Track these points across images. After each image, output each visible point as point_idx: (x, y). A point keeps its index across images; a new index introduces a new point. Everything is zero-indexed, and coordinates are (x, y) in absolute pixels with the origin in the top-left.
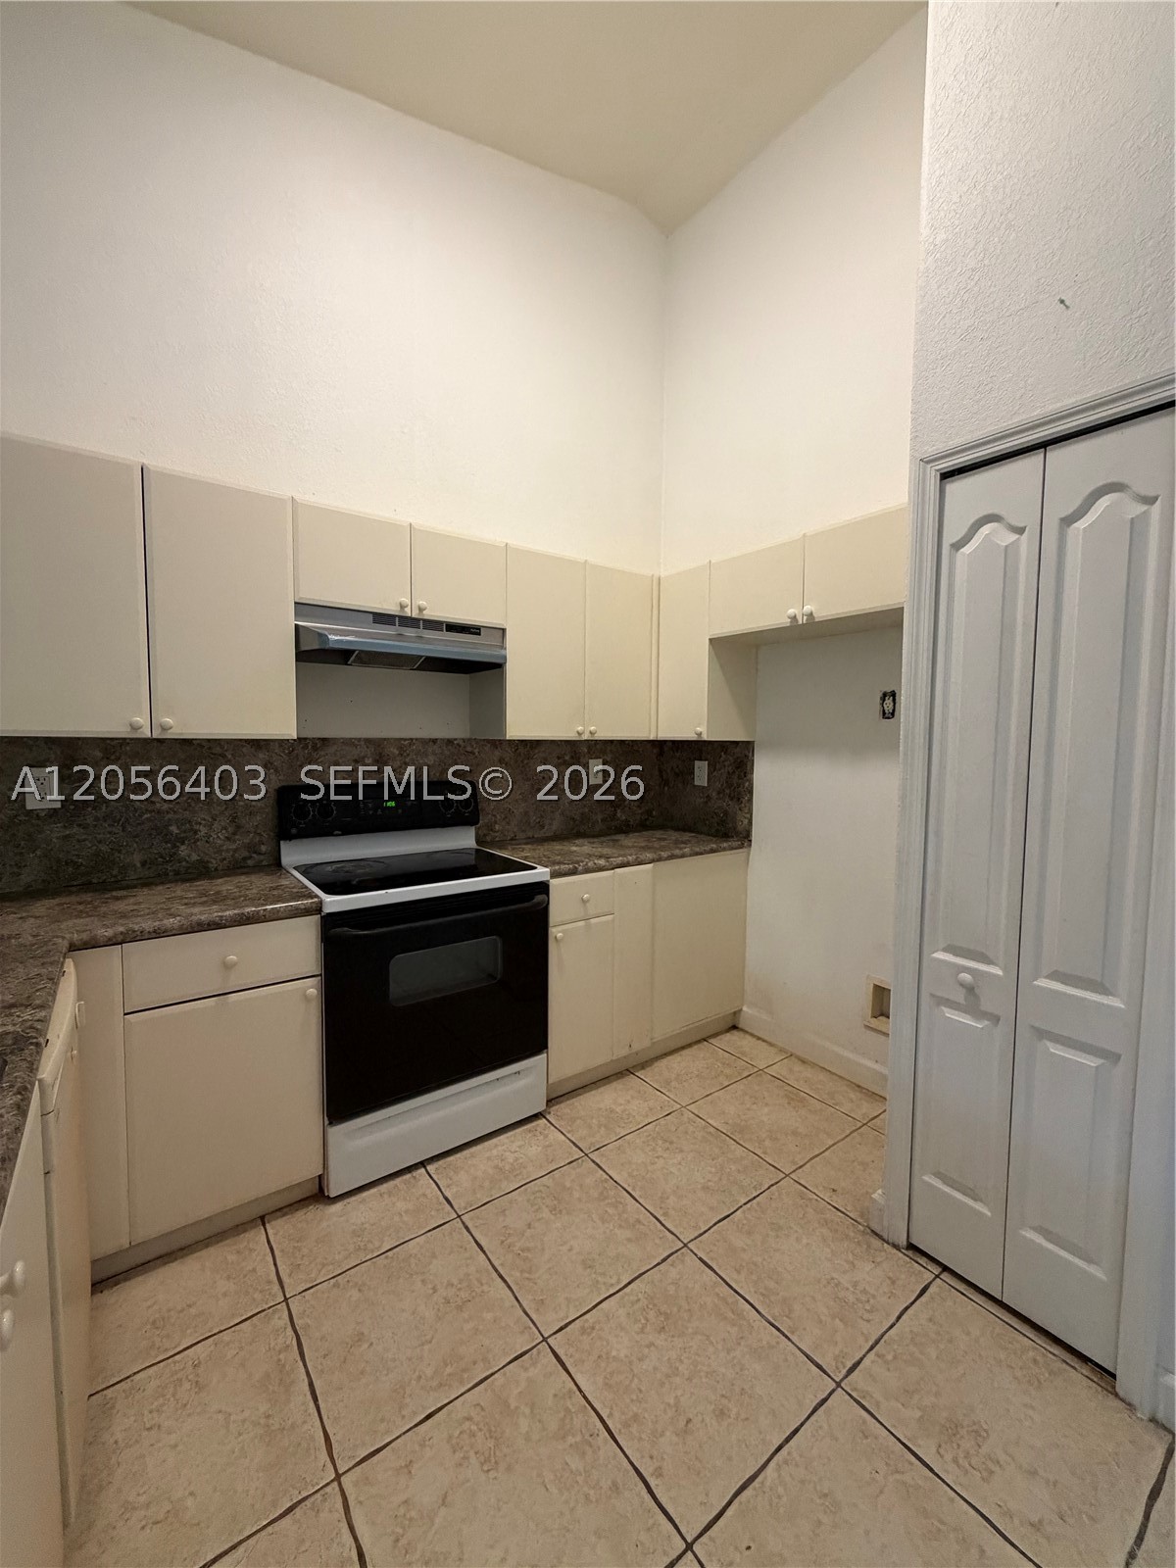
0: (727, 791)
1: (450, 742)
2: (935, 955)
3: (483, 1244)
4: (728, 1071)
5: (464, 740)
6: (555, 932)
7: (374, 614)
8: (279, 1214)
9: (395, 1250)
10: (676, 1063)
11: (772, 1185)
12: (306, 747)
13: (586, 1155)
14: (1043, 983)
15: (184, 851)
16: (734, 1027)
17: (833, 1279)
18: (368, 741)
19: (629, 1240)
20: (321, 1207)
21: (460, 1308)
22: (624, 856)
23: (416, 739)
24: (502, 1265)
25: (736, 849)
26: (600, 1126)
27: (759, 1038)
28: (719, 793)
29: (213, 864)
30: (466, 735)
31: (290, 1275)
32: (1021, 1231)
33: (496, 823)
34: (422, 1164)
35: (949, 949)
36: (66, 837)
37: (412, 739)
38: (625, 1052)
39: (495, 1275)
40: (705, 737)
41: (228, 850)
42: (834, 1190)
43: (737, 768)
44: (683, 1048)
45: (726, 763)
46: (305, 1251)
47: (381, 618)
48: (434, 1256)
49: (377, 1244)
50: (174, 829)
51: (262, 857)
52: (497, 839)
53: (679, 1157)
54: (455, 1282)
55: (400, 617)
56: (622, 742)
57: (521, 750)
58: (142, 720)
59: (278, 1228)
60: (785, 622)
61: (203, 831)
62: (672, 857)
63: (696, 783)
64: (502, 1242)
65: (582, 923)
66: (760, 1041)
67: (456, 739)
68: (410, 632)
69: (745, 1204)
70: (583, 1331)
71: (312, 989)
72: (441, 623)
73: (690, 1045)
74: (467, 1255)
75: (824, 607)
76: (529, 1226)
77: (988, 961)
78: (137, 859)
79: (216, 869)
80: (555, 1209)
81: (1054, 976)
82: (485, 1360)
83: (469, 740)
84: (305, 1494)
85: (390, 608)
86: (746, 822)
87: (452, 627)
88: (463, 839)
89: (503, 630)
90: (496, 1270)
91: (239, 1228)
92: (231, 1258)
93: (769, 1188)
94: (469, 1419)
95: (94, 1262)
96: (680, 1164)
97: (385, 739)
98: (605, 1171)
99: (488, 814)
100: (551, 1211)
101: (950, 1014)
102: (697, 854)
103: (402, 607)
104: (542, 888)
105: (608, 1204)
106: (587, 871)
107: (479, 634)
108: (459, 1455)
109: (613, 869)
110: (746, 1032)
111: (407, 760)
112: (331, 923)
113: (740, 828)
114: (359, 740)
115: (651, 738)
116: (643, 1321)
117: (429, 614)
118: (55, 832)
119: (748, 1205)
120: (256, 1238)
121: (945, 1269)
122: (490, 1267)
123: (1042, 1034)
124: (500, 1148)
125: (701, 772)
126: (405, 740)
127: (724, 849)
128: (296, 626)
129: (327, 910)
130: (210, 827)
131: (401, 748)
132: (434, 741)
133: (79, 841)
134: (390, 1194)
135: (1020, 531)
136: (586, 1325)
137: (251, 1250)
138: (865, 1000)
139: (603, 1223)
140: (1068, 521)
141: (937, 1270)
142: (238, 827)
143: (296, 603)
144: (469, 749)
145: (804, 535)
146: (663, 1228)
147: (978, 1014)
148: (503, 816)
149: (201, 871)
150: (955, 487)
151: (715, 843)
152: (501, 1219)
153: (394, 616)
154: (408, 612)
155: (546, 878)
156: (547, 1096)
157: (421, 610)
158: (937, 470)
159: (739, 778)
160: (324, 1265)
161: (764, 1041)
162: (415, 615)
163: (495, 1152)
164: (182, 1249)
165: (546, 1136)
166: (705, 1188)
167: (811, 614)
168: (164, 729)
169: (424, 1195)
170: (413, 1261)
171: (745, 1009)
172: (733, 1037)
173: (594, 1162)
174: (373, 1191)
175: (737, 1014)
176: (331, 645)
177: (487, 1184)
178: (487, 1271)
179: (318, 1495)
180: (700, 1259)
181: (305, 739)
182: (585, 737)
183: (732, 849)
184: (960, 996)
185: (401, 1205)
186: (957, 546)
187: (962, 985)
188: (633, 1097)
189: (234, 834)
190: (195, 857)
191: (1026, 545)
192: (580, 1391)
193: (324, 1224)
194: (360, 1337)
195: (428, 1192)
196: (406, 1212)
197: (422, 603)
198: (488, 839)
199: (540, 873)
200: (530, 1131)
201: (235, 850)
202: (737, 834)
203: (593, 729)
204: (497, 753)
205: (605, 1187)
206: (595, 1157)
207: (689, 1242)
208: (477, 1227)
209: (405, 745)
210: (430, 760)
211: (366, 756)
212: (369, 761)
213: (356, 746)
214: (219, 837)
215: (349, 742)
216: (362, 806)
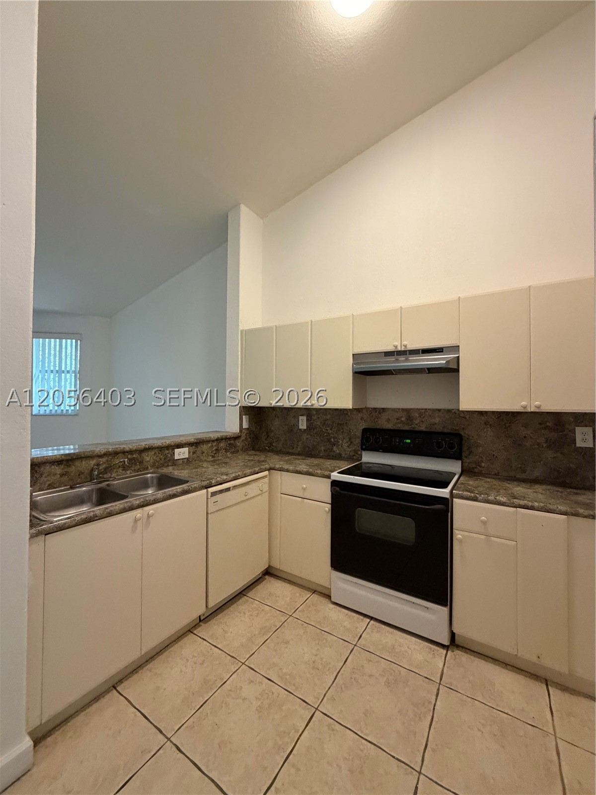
1: (449, 411)
3: (348, 660)
6: (458, 535)
7: (384, 353)
8: (319, 594)
9: (326, 633)
13: (440, 684)
15: (335, 448)
18: (403, 410)
19: (398, 732)
20: (325, 600)
21: (314, 668)
23: (429, 409)
24: (342, 674)
26: (470, 682)
29: (343, 455)
31: (300, 611)
34: (372, 618)
37: (426, 409)
39: (335, 674)
41: (348, 451)
46: (310, 609)
47: (388, 354)
48: (331, 646)
49: (326, 626)
50: (332, 440)
52: (484, 472)
53: (495, 747)
54: (324, 660)
55: (397, 351)
59: (314, 597)
61: (341, 442)
64: (354, 669)
65: (483, 537)
67: (453, 410)
68: (402, 358)
70: (329, 726)
71: (328, 507)
72: (418, 350)
74: (339, 659)
76: (370, 676)
78: (323, 448)
79: (344, 457)
80: (388, 683)
82: (297, 688)
84: (237, 658)
85: (390, 348)
87: (426, 351)
89: (458, 347)
90: (338, 673)
92: (297, 595)
94: (273, 693)
97: (411, 409)
98: (436, 699)
100: (386, 682)
103: (396, 347)
104: (446, 503)
105: (414, 710)
106: (487, 501)
107: (442, 351)
108: (260, 697)
109: (516, 507)
111: (423, 420)
114: (399, 409)
116: (351, 757)
117: (411, 347)
118: (305, 436)
122: (338, 670)
126: (422, 409)
129: (333, 478)
130: (343, 441)
131: (420, 415)
132: (439, 410)
134: (350, 617)
136: (333, 726)
137: (303, 597)
139: (398, 712)
142: (351, 442)
143: (353, 354)
146: (422, 751)
148: (489, 459)
152: (366, 662)
153: (394, 352)
154: (399, 349)
157: (405, 346)
160: (308, 617)
162: (402, 349)
163: (401, 640)
165: (435, 658)
169: (357, 628)
170: (324, 641)
173: (438, 690)
174: (347, 611)
177: (380, 646)
178: (336, 670)
179: (237, 661)
180: (416, 788)
181: (376, 408)
185: (346, 624)
189: (350, 445)
190: (338, 452)
192: (300, 736)
193: (322, 607)
194: (287, 643)
195: (360, 628)
196: (345, 627)
197: (406, 343)
200: (431, 649)
201: (350, 451)
203: (537, 403)
204: (483, 418)
205: (424, 704)
206: (443, 690)
207: (424, 775)
208: (354, 654)
209: (422, 412)
210: (437, 420)
211: (402, 417)
212: (403, 419)
213: (398, 412)
214: (345, 445)
215: (394, 410)
216: (393, 440)
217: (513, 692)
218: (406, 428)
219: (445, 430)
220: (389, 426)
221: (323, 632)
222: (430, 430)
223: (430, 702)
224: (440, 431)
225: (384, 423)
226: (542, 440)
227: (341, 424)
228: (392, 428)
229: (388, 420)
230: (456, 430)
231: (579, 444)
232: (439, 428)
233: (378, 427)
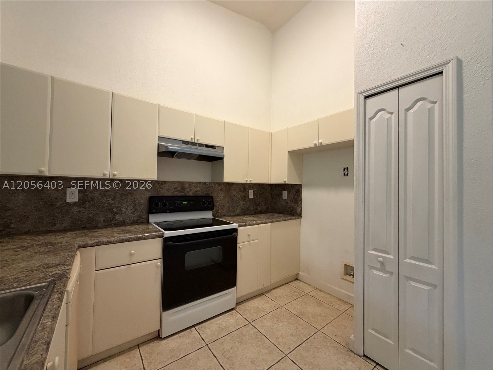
0: (293, 200)
1: (205, 183)
2: (369, 252)
4: (296, 294)
5: (209, 183)
6: (239, 245)
7: (183, 141)
8: (144, 344)
9: (185, 357)
10: (279, 291)
11: (314, 334)
12: (159, 183)
13: (250, 323)
14: (408, 261)
15: (117, 217)
16: (297, 279)
17: (338, 368)
18: (179, 182)
19: (267, 354)
20: (159, 341)
22: (262, 220)
23: (194, 182)
24: (223, 363)
25: (297, 219)
26: (254, 313)
27: (305, 283)
28: (291, 201)
29: (127, 222)
30: (210, 181)
31: (148, 366)
32: (404, 350)
33: (219, 210)
34: (194, 326)
35: (374, 250)
36: (79, 211)
37: (193, 182)
38: (261, 287)
39: (220, 366)
40: (287, 183)
41: (132, 217)
42: (336, 336)
43: (297, 193)
44: (280, 286)
45: (293, 191)
46: (153, 357)
47: (185, 142)
48: (198, 359)
49: (178, 355)
50: (115, 210)
51: (143, 220)
52: (219, 215)
53: (282, 324)
55: (191, 142)
56: (259, 185)
57: (228, 187)
58: (107, 172)
59: (144, 349)
60: (313, 145)
61: (124, 210)
62: (277, 221)
63: (283, 198)
64: (222, 354)
65: (248, 243)
66: (305, 284)
67: (207, 183)
68: (194, 147)
69: (306, 340)
71: (159, 263)
72: (204, 144)
73: (282, 285)
74: (210, 359)
75: (325, 141)
76: (231, 348)
77: (388, 253)
78: (102, 219)
79: (128, 223)
80: (240, 342)
81: (412, 258)
83: (211, 183)
85: (188, 139)
86: (300, 210)
87: (207, 146)
88: (208, 215)
89: (223, 148)
90: (221, 365)
91: (130, 349)
92: (128, 360)
93: (313, 335)
95: (79, 362)
96: (282, 326)
97: (184, 182)
98: (256, 329)
99: (217, 207)
100: (239, 343)
101: (376, 272)
102: (285, 220)
103: (192, 139)
104: (235, 230)
105: (258, 340)
106: (250, 225)
107: (215, 148)
109: (258, 225)
110: (301, 281)
111: (191, 189)
112: (166, 241)
113: (298, 212)
114: (176, 182)
115: (269, 183)
117: (200, 142)
118: (75, 209)
119: (307, 341)
120: (136, 352)
121: (377, 364)
122: (218, 363)
123: (409, 278)
124: (220, 321)
125: (285, 194)
126: (191, 182)
127: (293, 219)
128: (158, 144)
129: (165, 236)
130: (127, 209)
131: (189, 185)
132: (200, 183)
133: (83, 213)
134: (183, 337)
135: (392, 113)
137: (134, 357)
138: (341, 269)
139: (257, 347)
140: (407, 110)
141: (375, 365)
142: (136, 209)
143: (158, 137)
144: (211, 186)
145: (318, 119)
146: (278, 349)
147: (386, 272)
148: (221, 208)
149: (123, 224)
150: (369, 101)
151: (290, 217)
152: (222, 346)
153: (189, 142)
154: (193, 141)
155: (237, 227)
156: (236, 302)
157: (198, 140)
158: (363, 96)
159: (297, 196)
160: (160, 363)
161: (307, 284)
162: (196, 142)
163: (219, 322)
164: (110, 357)
165: (236, 316)
166: (292, 335)
167: (321, 143)
168: (114, 175)
169: (195, 337)
170: (191, 361)
171: (300, 273)
172: (297, 282)
173: (253, 325)
174: (177, 335)
175: (298, 274)
176: (169, 150)
177: (216, 333)
178: (218, 365)
180: (292, 360)
181: (159, 181)
182: (249, 182)
183: (296, 219)
184: (378, 265)
185: (187, 341)
186: (371, 119)
187: (379, 262)
188: (264, 303)
189: (134, 212)
190: (121, 219)
191: (394, 117)
193: (160, 348)
195: (196, 336)
196: (189, 343)
197: (198, 138)
198: (217, 215)
199: (235, 225)
200: (230, 314)
201: (134, 217)
202: (297, 214)
203: (251, 179)
204: (220, 187)
205: (257, 335)
206: (253, 323)
207: (287, 354)
208: (213, 349)
209: (190, 184)
210: (198, 189)
211: (178, 187)
212: (179, 189)
213: (175, 184)
214: (129, 212)
215: (172, 182)
216: (176, 203)
217: (263, 304)
218: (181, 194)
219: (203, 195)
220: (169, 194)
221: (183, 358)
222: (195, 195)
223: (257, 332)
224: (200, 195)
225: (165, 192)
226: (239, 197)
227: (125, 195)
228: (171, 195)
229: (168, 190)
230: (208, 194)
231: (250, 197)
232: (200, 194)
233: (160, 195)
